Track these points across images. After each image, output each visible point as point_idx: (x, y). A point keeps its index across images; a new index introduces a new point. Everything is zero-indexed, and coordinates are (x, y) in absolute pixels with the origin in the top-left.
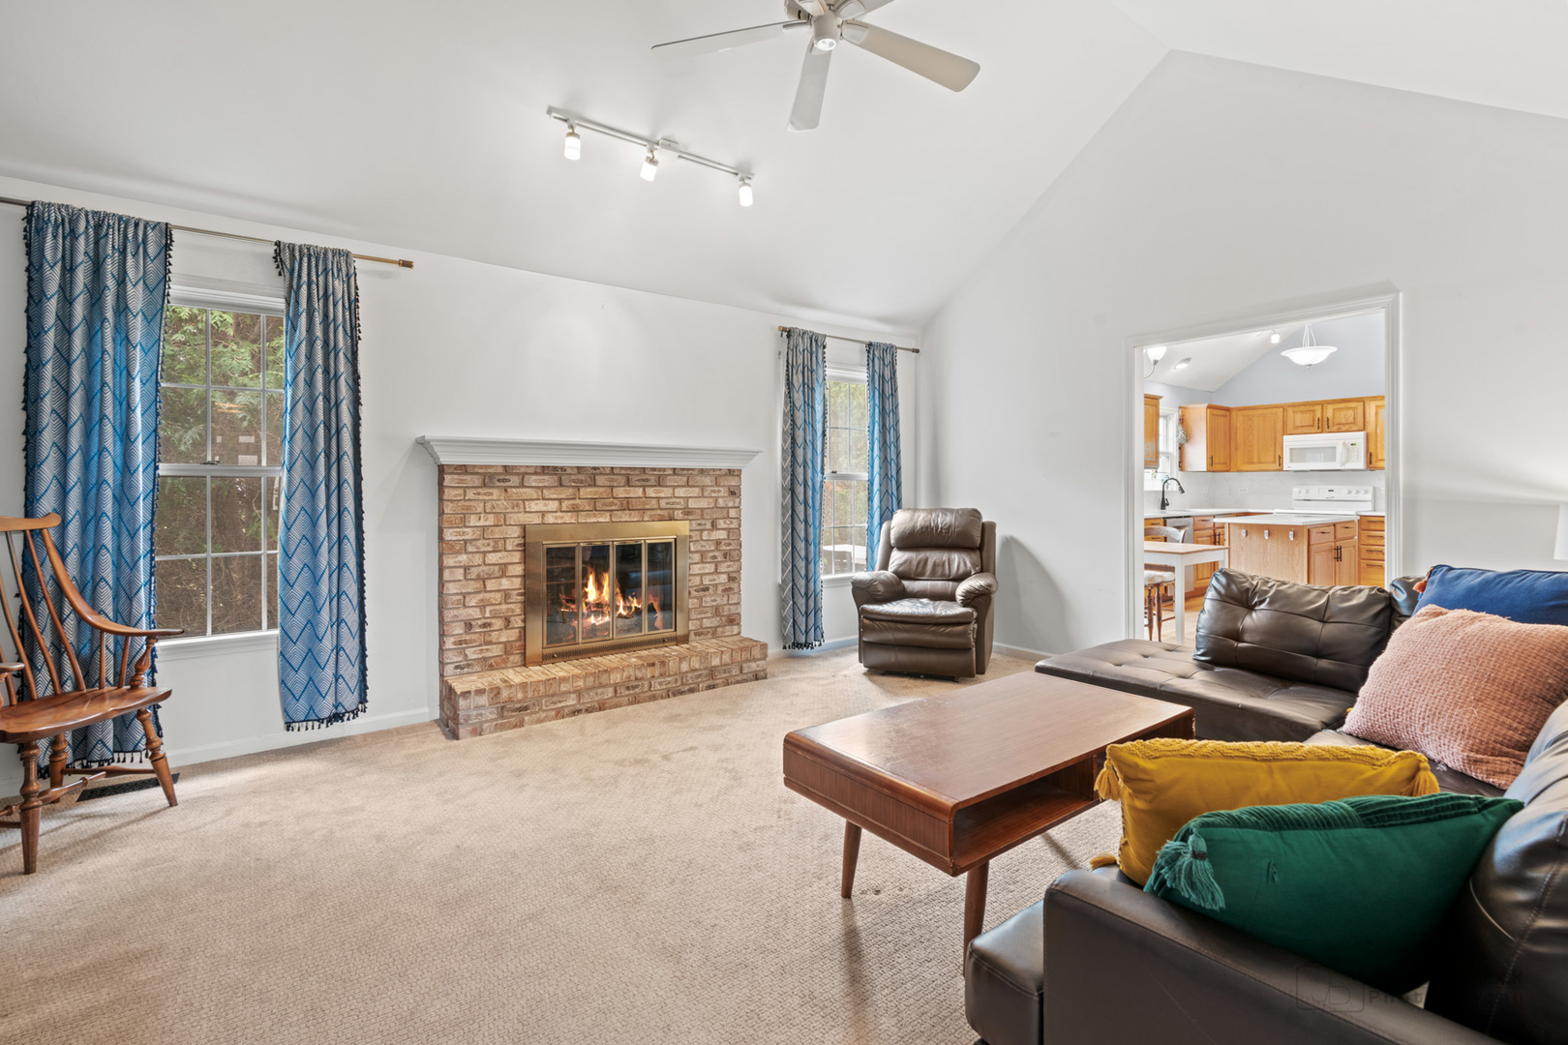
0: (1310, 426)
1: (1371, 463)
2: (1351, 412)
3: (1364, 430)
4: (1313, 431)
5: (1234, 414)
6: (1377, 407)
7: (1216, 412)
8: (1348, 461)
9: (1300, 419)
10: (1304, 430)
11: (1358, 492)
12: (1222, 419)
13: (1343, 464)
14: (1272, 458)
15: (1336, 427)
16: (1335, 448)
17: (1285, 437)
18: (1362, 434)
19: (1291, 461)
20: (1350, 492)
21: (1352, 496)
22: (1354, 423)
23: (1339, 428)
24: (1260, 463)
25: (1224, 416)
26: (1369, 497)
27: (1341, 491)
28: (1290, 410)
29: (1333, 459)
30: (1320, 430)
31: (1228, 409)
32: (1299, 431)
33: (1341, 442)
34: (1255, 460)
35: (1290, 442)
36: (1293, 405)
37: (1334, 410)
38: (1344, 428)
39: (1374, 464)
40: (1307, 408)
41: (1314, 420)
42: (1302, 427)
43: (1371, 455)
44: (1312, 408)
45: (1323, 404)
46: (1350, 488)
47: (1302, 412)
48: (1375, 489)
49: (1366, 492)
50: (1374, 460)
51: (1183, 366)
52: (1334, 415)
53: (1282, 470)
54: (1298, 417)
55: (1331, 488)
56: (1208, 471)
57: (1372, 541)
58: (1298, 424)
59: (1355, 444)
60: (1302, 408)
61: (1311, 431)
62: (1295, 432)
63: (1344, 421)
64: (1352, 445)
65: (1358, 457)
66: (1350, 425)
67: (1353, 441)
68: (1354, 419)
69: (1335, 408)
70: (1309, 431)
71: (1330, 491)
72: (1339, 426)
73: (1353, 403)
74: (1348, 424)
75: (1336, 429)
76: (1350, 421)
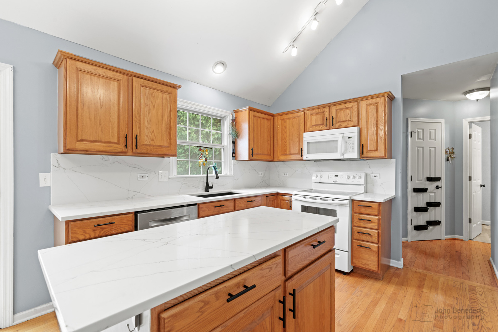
1: (363, 153)
2: (348, 111)
3: (358, 126)
4: (323, 128)
5: (276, 118)
6: (367, 105)
7: (258, 114)
8: (346, 152)
9: (316, 119)
10: (317, 128)
11: (354, 177)
12: (266, 121)
13: (343, 154)
14: (297, 151)
15: (338, 125)
16: (337, 141)
17: (304, 133)
18: (356, 129)
19: (308, 153)
20: (349, 177)
21: (350, 181)
22: (350, 120)
23: (341, 125)
24: (291, 154)
25: (269, 120)
26: (362, 181)
27: (343, 177)
28: (308, 113)
29: (335, 150)
30: (327, 128)
31: (272, 115)
32: (314, 129)
33: (341, 136)
34: (288, 152)
35: (308, 137)
36: (311, 109)
37: (337, 110)
38: (344, 125)
39: (366, 154)
40: (319, 111)
41: (323, 120)
42: (316, 125)
43: (363, 146)
44: (322, 110)
45: (329, 106)
46: (349, 174)
47: (316, 114)
48: (366, 175)
49: (360, 177)
50: (365, 151)
51: (220, 68)
52: (337, 115)
53: (302, 160)
54: (314, 117)
55: (336, 173)
56: (250, 160)
57: (362, 224)
58: (313, 123)
59: (351, 138)
60: (316, 111)
61: (322, 129)
62: (311, 129)
63: (344, 120)
64: (349, 138)
65: (353, 148)
66: (348, 122)
67: (350, 135)
68: (351, 116)
69: (337, 108)
70: (320, 129)
71: (335, 176)
72: (340, 123)
73: (350, 104)
74: (347, 121)
75: (338, 126)
76: (348, 118)
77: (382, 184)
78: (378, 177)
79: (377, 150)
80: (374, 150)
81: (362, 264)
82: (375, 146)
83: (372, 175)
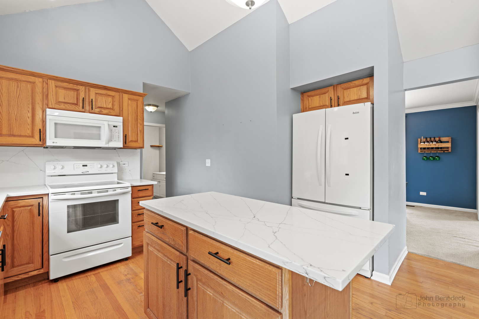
0: (73, 104)
1: (126, 142)
2: (110, 99)
3: (122, 115)
4: (78, 109)
6: (129, 99)
8: (111, 140)
10: (68, 107)
11: (107, 166)
13: (107, 143)
14: (30, 132)
16: (100, 127)
17: (47, 109)
18: (121, 119)
19: (58, 137)
20: (101, 167)
21: (104, 170)
22: (112, 109)
23: (101, 111)
27: (94, 166)
28: (52, 83)
29: (99, 138)
30: (83, 110)
32: (63, 106)
33: (105, 123)
36: (55, 79)
37: (96, 94)
38: (105, 112)
39: (128, 144)
40: (70, 86)
41: (77, 98)
42: (65, 103)
43: (126, 136)
44: (75, 87)
45: (86, 85)
46: (102, 163)
47: (65, 88)
48: (118, 163)
49: (113, 166)
50: (128, 141)
52: (96, 98)
54: (62, 92)
55: (85, 163)
58: (61, 99)
59: (117, 127)
60: (65, 85)
61: (75, 109)
62: (57, 106)
63: (105, 106)
64: (114, 126)
65: (119, 137)
66: (109, 110)
67: (115, 124)
68: (113, 104)
69: (97, 92)
70: (72, 109)
71: (83, 166)
72: (101, 109)
73: (112, 92)
74: (108, 108)
75: (98, 111)
76: (110, 106)
77: (130, 171)
78: (127, 165)
79: (137, 141)
80: (135, 141)
81: (140, 242)
82: (136, 137)
83: (121, 163)
